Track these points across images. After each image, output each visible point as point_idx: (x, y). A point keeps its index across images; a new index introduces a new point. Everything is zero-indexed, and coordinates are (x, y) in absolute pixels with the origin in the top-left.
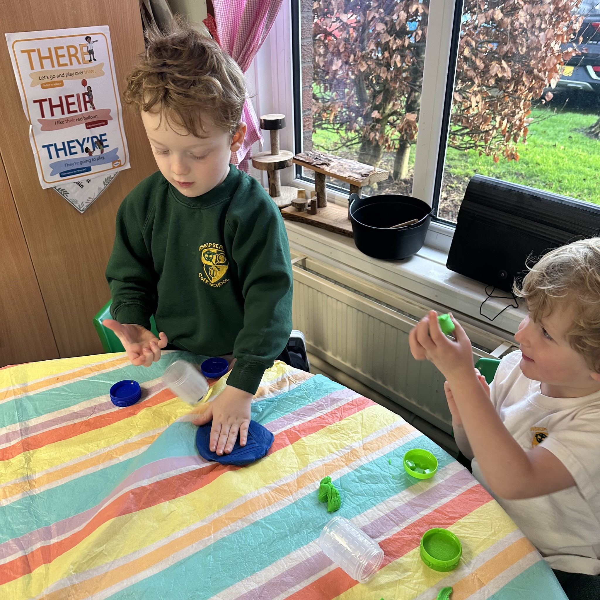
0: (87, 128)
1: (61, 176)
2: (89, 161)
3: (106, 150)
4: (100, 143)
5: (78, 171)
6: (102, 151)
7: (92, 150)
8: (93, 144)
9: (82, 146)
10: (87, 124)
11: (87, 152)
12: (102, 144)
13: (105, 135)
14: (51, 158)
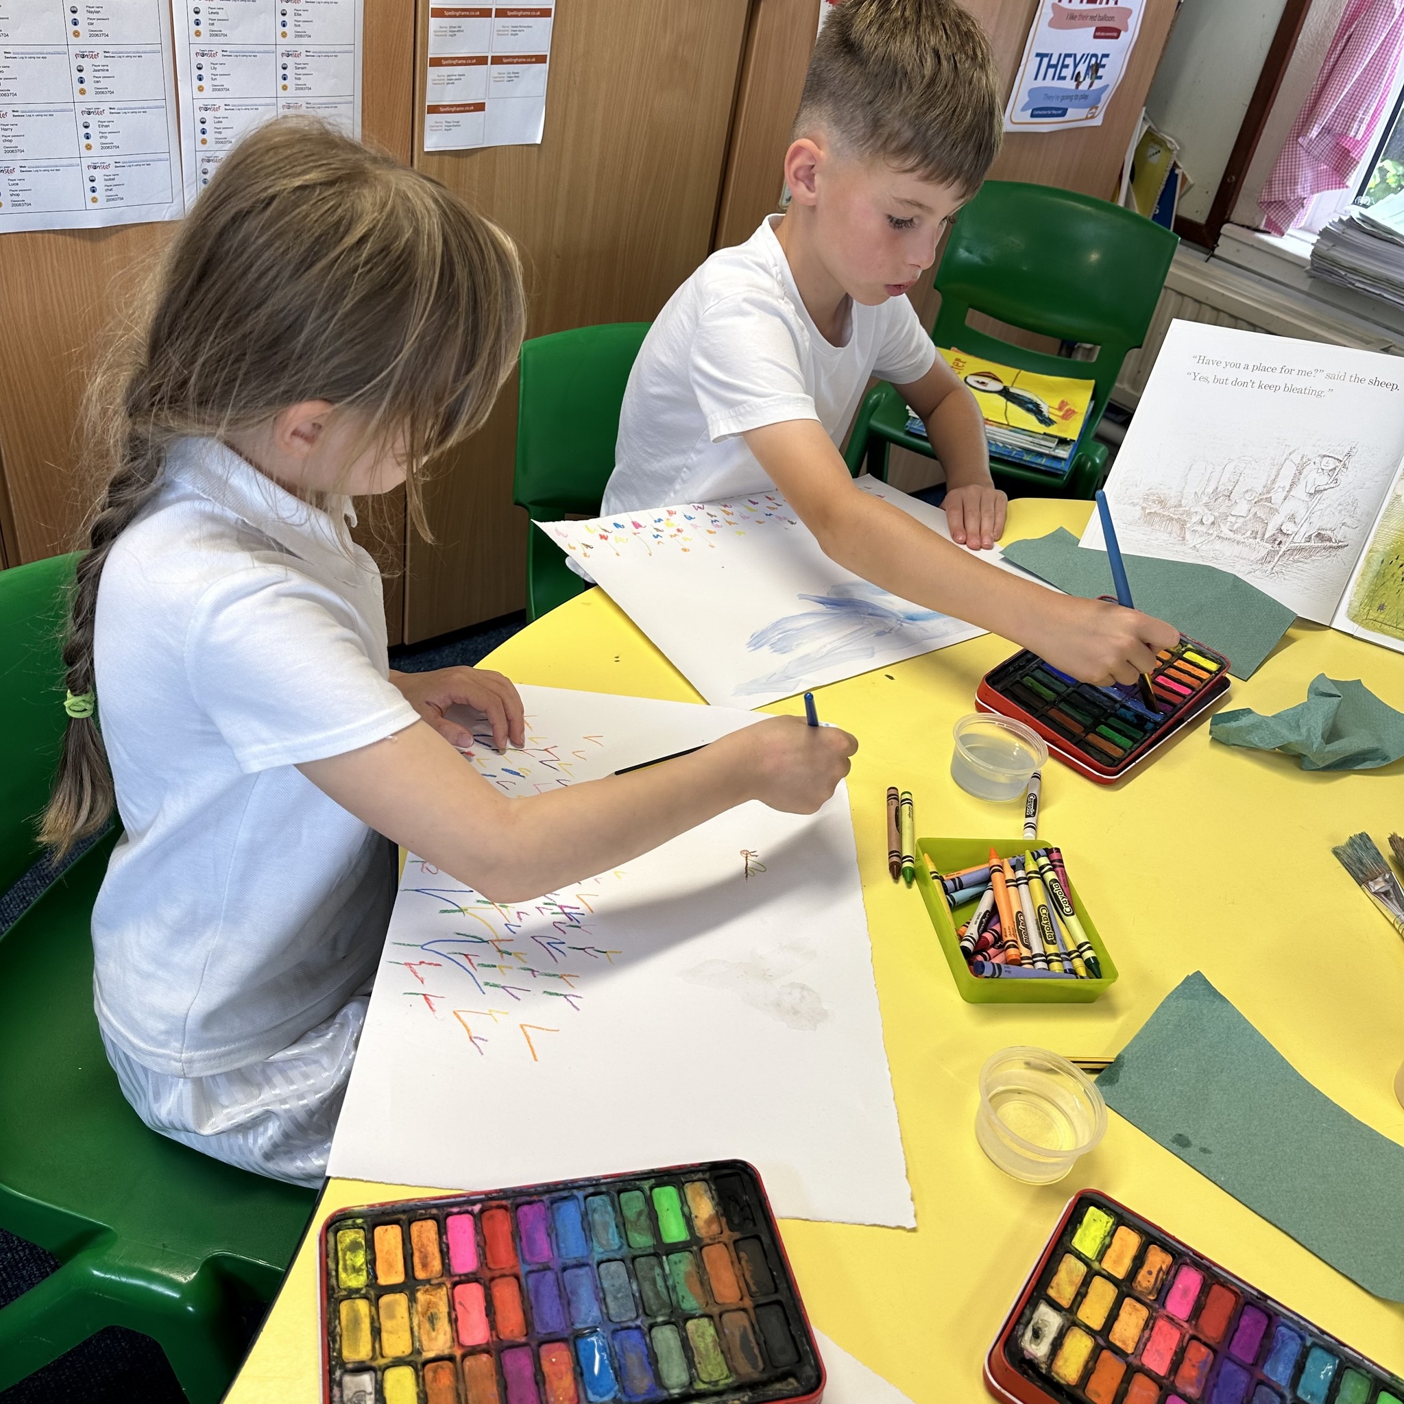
0: (1095, 37)
1: (1032, 116)
2: (1070, 98)
3: (1098, 84)
4: (1095, 69)
5: (1054, 112)
6: (1091, 85)
7: (1081, 79)
8: (1089, 67)
9: (1076, 66)
10: (1098, 29)
11: (1076, 80)
12: (1097, 71)
13: (1107, 56)
14: (1036, 78)
